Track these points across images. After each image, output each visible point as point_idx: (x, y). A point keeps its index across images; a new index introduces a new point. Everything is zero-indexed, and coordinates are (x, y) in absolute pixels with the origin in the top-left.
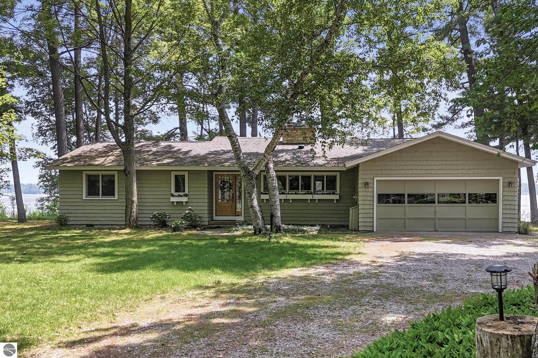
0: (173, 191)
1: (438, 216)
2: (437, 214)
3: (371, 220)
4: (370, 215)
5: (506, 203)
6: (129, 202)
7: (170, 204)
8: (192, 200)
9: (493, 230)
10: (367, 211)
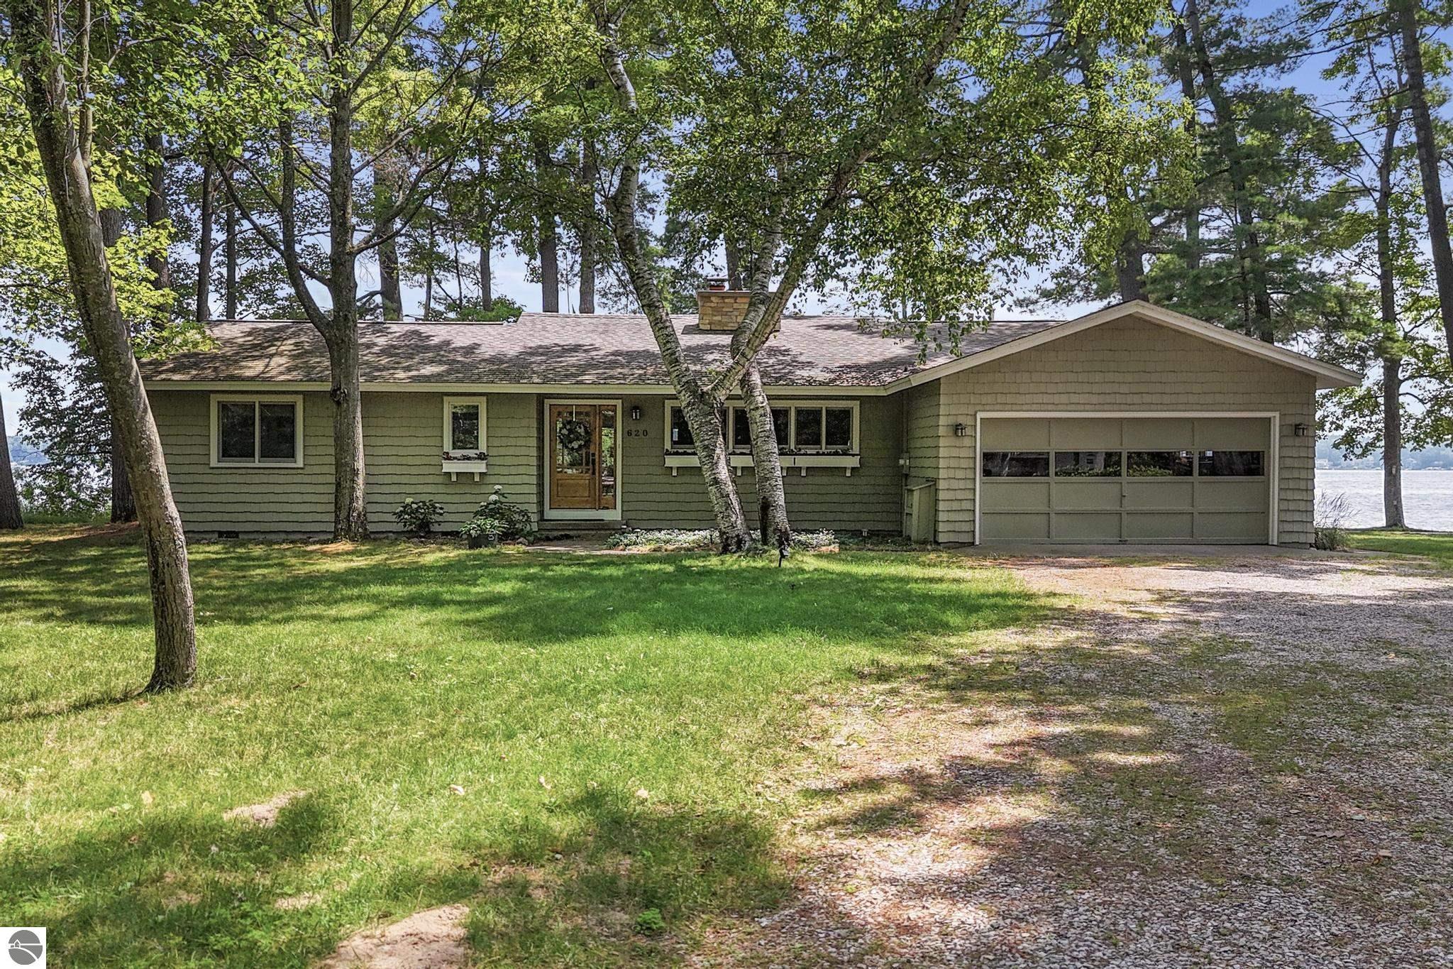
0: (448, 446)
1: (1128, 506)
2: (1125, 501)
3: (967, 517)
4: (967, 505)
5: (1286, 475)
6: (344, 473)
7: (440, 479)
8: (497, 470)
9: (1258, 540)
10: (960, 495)
